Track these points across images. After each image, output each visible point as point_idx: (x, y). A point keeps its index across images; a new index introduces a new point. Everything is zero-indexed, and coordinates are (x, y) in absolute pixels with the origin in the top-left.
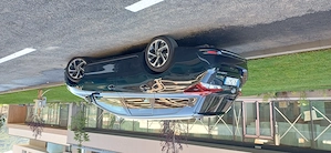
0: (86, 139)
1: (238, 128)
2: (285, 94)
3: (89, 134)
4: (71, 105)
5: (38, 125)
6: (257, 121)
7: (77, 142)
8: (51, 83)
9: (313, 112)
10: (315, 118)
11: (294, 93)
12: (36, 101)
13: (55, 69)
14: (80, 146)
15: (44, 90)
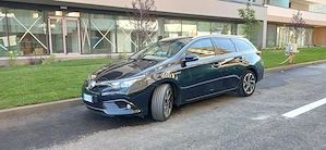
0: (241, 12)
1: (86, 27)
2: (32, 63)
3: (239, 17)
4: (264, 47)
5: (297, 26)
6: (65, 34)
7: (251, 8)
8: (279, 71)
9: (6, 45)
10: (5, 39)
11: (22, 63)
12: (295, 51)
13: (268, 88)
14: (248, 5)
15: (288, 63)
